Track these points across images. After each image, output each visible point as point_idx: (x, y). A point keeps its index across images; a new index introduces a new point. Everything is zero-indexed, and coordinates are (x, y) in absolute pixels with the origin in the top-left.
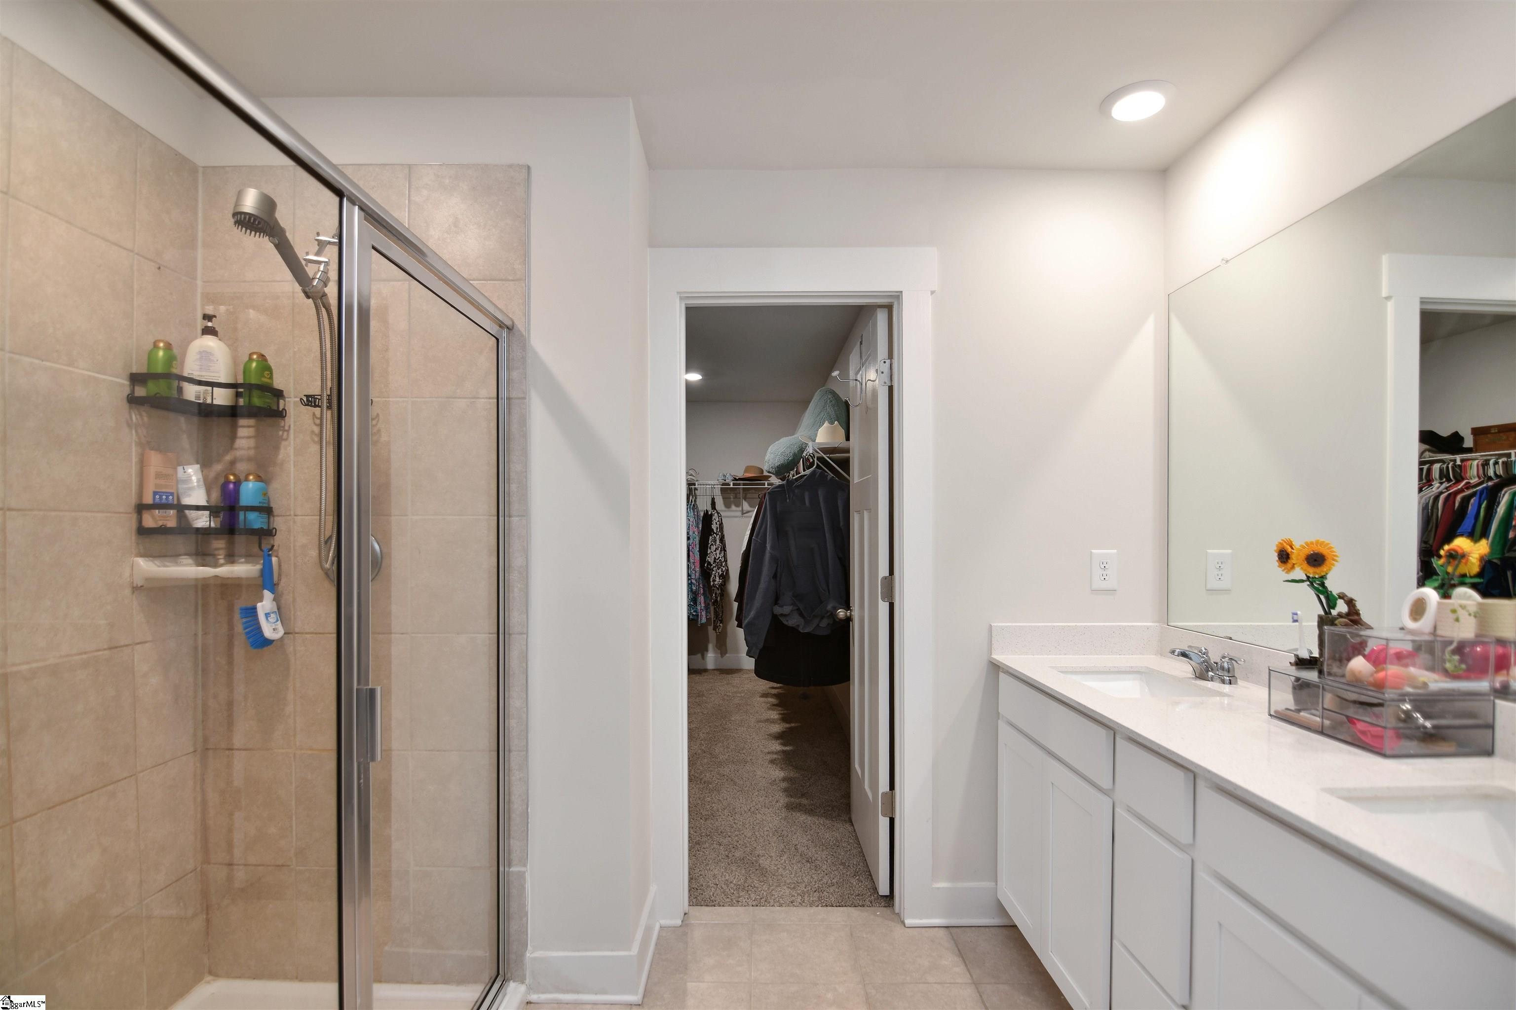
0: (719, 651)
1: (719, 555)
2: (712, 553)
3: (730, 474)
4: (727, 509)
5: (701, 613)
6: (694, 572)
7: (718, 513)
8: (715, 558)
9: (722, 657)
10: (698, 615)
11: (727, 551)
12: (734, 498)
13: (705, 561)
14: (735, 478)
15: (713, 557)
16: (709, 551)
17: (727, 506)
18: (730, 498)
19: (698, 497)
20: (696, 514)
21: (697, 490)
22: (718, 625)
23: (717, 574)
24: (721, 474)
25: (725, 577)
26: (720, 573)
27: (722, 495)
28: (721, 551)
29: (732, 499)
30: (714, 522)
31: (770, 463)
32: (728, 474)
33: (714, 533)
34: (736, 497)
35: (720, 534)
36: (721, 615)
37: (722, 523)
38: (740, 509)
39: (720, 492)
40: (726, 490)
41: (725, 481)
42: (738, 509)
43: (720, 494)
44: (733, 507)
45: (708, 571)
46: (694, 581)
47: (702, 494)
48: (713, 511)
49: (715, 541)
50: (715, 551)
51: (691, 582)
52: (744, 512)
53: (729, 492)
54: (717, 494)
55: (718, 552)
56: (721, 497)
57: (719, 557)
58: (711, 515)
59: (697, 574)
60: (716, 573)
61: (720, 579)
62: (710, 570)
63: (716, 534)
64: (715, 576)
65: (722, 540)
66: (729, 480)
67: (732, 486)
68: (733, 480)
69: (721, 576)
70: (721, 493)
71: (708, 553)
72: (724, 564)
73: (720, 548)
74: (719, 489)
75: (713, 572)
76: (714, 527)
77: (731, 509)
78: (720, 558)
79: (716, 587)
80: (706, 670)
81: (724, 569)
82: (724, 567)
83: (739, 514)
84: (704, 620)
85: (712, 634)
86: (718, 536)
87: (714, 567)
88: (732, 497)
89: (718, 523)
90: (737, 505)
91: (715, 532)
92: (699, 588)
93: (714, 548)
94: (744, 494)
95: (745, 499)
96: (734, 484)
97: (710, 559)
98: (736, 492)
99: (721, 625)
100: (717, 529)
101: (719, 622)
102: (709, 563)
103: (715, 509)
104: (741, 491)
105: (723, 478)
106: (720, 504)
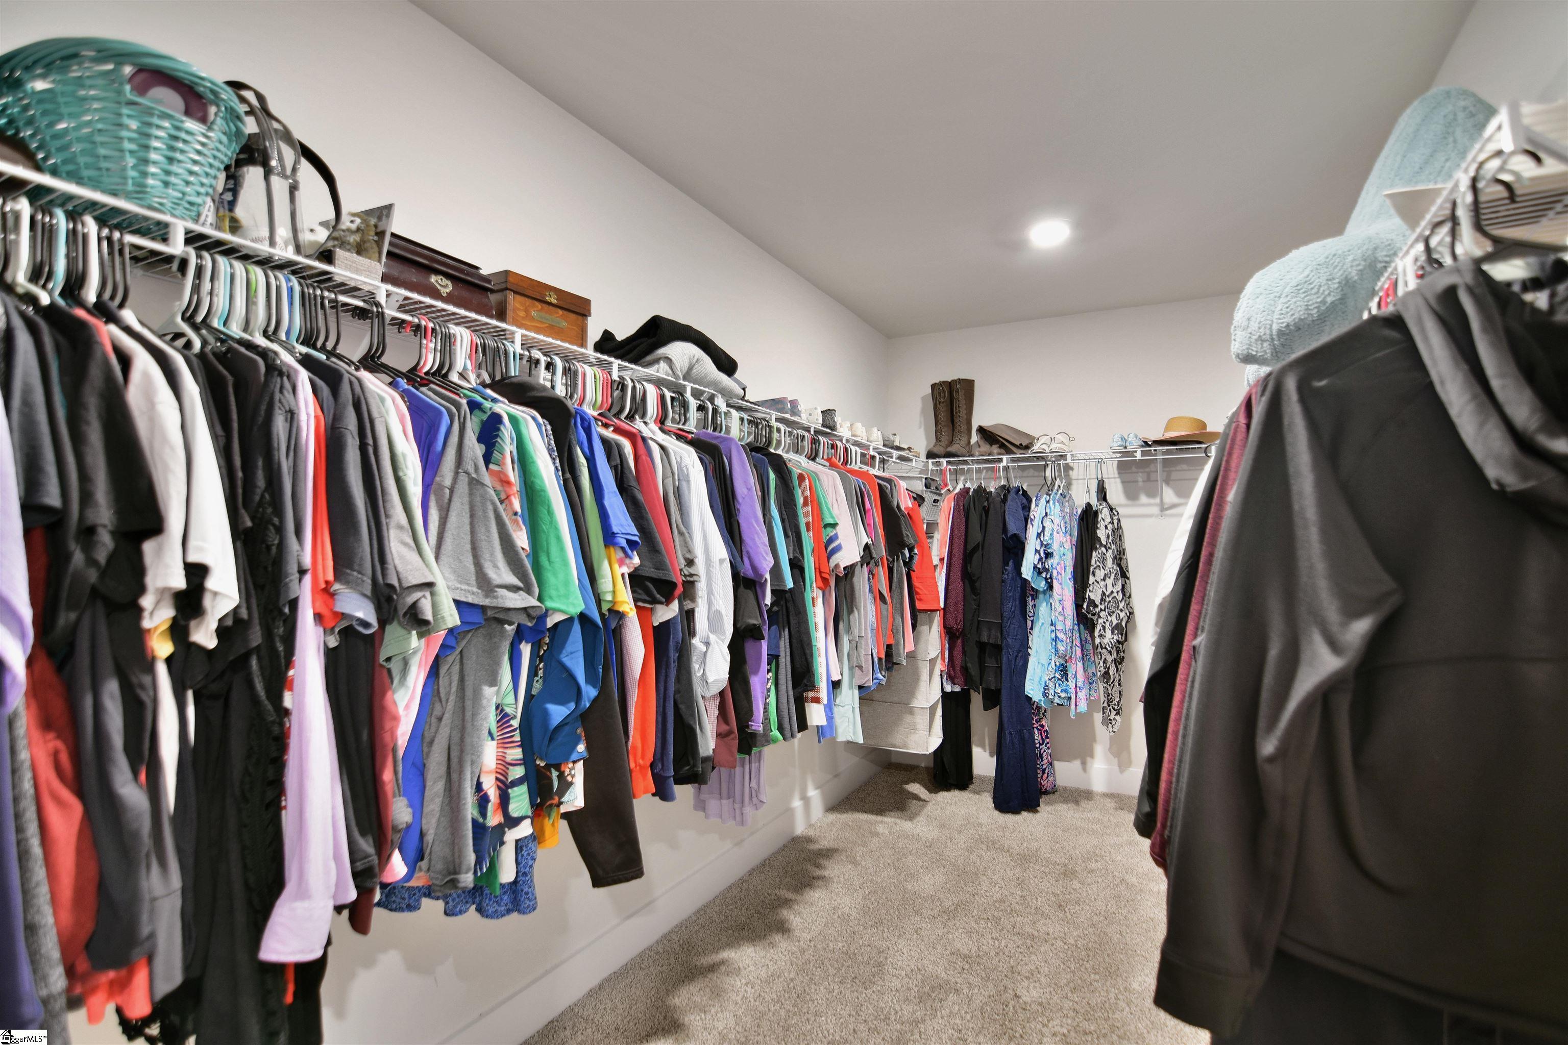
0: (1116, 761)
1: (1112, 586)
2: (1098, 582)
3: (1136, 436)
4: (1129, 502)
5: (1076, 693)
6: (1061, 618)
7: (1111, 509)
8: (1104, 594)
9: (1122, 771)
10: (1070, 698)
11: (1131, 578)
12: (1144, 481)
13: (1084, 599)
14: (1146, 443)
15: (1100, 592)
16: (1091, 579)
17: (1131, 495)
18: (1137, 482)
19: (1074, 482)
20: (1067, 510)
21: (1072, 469)
22: (1112, 717)
23: (1108, 624)
24: (1116, 436)
25: (1124, 631)
26: (1115, 622)
27: (1120, 477)
28: (1116, 579)
29: (1141, 484)
30: (1101, 525)
31: (1254, 326)
32: (1132, 435)
33: (1101, 545)
34: (1148, 480)
35: (1113, 547)
36: (1117, 699)
37: (1119, 527)
38: (1158, 500)
39: (1116, 472)
40: (1126, 466)
41: (1126, 448)
42: (1152, 501)
43: (1117, 475)
44: (1144, 499)
45: (1090, 616)
46: (1061, 636)
47: (1082, 477)
48: (1101, 504)
49: (1104, 560)
50: (1104, 580)
51: (1056, 637)
52: (1166, 506)
53: (1134, 469)
54: (1110, 476)
55: (1109, 582)
56: (1118, 480)
57: (1112, 592)
58: (1096, 514)
59: (1069, 623)
60: (1105, 623)
61: (1113, 633)
62: (1094, 615)
63: (1105, 547)
64: (1104, 628)
65: (1120, 557)
66: (1134, 444)
67: (1138, 456)
68: (1142, 446)
69: (1117, 628)
70: (1119, 473)
71: (1090, 582)
72: (1121, 605)
73: (1113, 576)
74: (1115, 463)
75: (1100, 621)
76: (1102, 533)
77: (1137, 502)
78: (1115, 594)
79: (1106, 648)
80: (1088, 795)
81: (1122, 615)
82: (1121, 610)
83: (1155, 510)
84: (1083, 707)
85: (1102, 733)
86: (1110, 551)
87: (1101, 610)
88: (1140, 479)
89: (1110, 527)
90: (1151, 494)
91: (1104, 543)
92: (1072, 648)
93: (1100, 574)
94: (1165, 474)
95: (1167, 481)
96: (1144, 453)
97: (1094, 594)
98: (1147, 470)
99: (1118, 717)
100: (1108, 537)
101: (1114, 712)
102: (1092, 603)
103: (1105, 499)
104: (1159, 466)
105: (1120, 443)
106: (1115, 493)
